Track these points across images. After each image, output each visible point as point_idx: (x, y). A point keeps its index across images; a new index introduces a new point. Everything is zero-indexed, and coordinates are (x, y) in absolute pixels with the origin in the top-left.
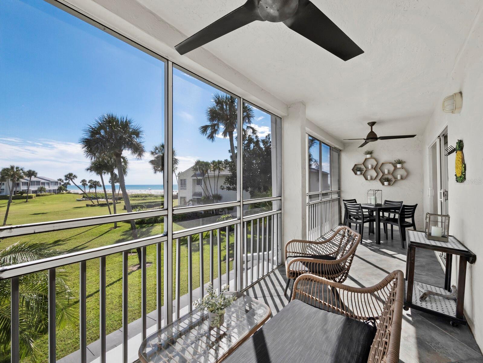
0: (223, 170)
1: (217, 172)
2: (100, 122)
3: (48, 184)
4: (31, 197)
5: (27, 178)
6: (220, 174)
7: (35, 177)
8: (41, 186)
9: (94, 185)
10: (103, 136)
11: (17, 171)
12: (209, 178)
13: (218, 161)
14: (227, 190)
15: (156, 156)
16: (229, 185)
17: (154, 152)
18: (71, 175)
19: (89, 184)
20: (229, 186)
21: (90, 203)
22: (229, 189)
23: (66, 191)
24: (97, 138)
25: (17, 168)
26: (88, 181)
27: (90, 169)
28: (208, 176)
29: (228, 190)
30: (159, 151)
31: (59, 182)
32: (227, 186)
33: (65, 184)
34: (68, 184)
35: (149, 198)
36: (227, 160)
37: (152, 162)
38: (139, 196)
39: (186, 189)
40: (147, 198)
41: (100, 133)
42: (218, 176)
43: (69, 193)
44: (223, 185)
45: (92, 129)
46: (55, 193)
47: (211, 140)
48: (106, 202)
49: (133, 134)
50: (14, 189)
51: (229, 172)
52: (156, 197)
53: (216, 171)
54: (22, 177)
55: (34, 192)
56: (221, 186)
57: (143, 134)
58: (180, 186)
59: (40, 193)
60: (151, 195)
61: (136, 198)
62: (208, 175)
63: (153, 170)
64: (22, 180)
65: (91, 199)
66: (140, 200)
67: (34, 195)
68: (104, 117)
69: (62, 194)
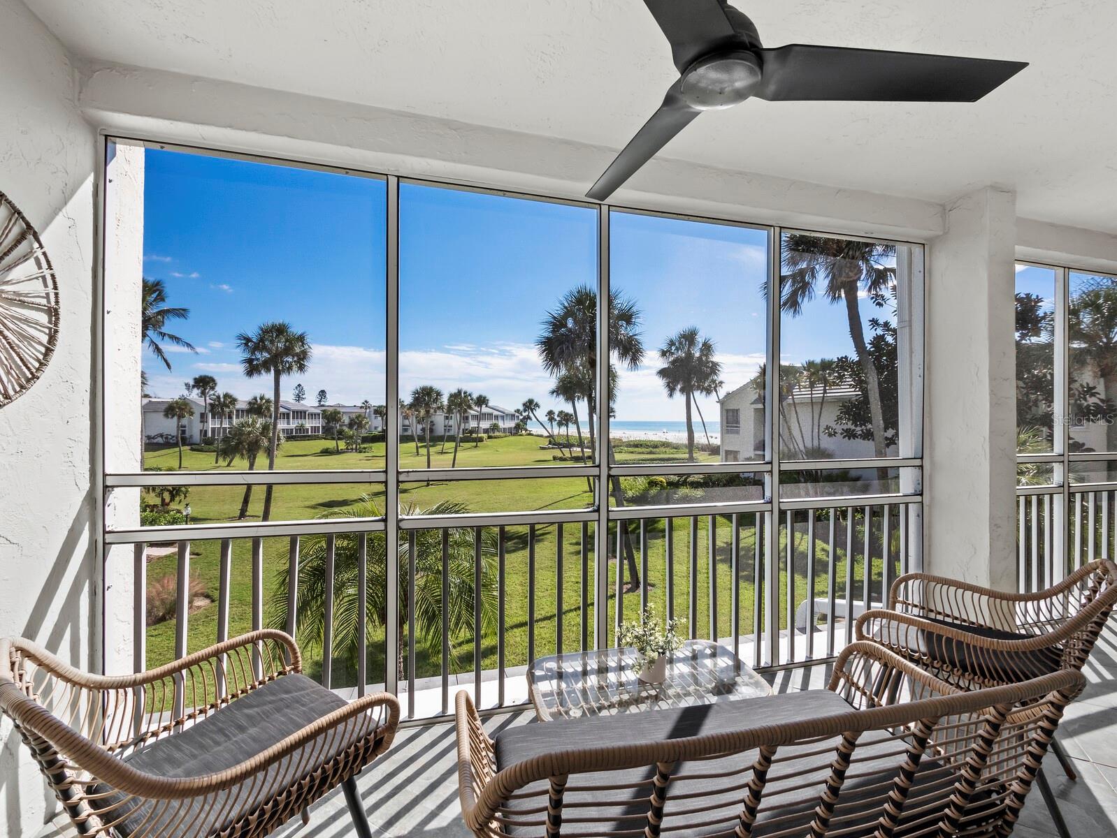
0: (838, 385)
1: (818, 391)
2: (566, 304)
3: (503, 417)
4: (481, 440)
5: (476, 408)
6: (828, 395)
7: (487, 406)
8: (494, 422)
9: (566, 419)
10: (570, 330)
11: (465, 396)
12: (795, 407)
13: (823, 361)
14: (844, 437)
15: (671, 359)
16: (850, 426)
17: (667, 352)
18: (531, 401)
19: (558, 419)
20: (853, 427)
21: (558, 453)
22: (850, 434)
23: (526, 430)
24: (562, 335)
25: (465, 393)
26: (557, 413)
27: (556, 392)
28: (794, 401)
29: (849, 439)
30: (677, 349)
31: (517, 414)
32: (845, 427)
33: (524, 418)
34: (529, 418)
35: (663, 449)
36: (846, 357)
37: (663, 373)
38: (641, 445)
39: (738, 432)
40: (657, 450)
41: (565, 326)
42: (823, 402)
43: (530, 434)
44: (833, 424)
45: (554, 318)
46: (511, 433)
47: (792, 310)
48: (581, 455)
49: (622, 320)
50: (462, 426)
51: (853, 390)
52: (676, 449)
53: (817, 389)
54: (470, 407)
55: (486, 431)
56: (828, 428)
57: (638, 317)
58: (725, 423)
59: (492, 431)
60: (666, 445)
61: (636, 449)
62: (793, 398)
63: (667, 389)
64: (472, 412)
65: (560, 446)
66: (643, 453)
67: (485, 436)
68: (571, 292)
69: (521, 435)
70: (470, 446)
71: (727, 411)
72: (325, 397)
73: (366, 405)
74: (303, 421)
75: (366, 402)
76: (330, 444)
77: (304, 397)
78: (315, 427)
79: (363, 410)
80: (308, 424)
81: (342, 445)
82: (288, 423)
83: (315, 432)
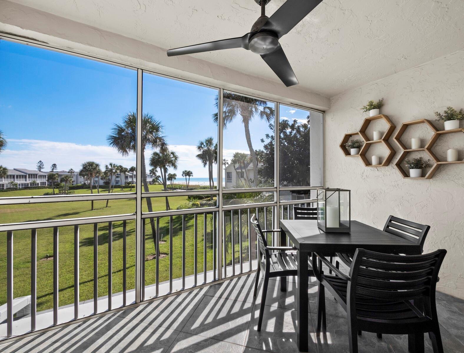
39: (231, 182)
43: (160, 184)
46: (151, 184)
58: (227, 178)
69: (155, 184)
70: (128, 190)
71: (228, 173)
72: (56, 167)
73: (71, 171)
74: (35, 179)
75: (71, 169)
76: (50, 191)
77: (43, 167)
78: (43, 182)
79: (70, 174)
80: (39, 181)
81: (56, 191)
82: (26, 180)
83: (43, 185)
